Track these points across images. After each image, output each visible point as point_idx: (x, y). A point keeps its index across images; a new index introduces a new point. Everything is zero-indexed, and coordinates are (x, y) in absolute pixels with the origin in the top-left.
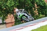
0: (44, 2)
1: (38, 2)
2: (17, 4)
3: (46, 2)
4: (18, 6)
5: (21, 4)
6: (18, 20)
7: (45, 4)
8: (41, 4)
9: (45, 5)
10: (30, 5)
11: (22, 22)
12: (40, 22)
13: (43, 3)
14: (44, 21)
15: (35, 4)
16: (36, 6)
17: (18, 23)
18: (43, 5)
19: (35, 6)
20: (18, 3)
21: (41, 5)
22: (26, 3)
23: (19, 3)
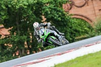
0: (62, 12)
1: (49, 13)
2: (4, 17)
3: (66, 12)
4: (7, 21)
5: (13, 16)
6: (5, 51)
7: (64, 17)
8: (55, 16)
9: (64, 19)
10: (32, 19)
11: (15, 55)
12: (54, 55)
13: (60, 13)
14: (62, 54)
15: (43, 17)
16: (45, 21)
17: (7, 57)
18: (60, 19)
19: (42, 21)
20: (5, 14)
21: (55, 18)
22: (22, 14)
23: (8, 15)
